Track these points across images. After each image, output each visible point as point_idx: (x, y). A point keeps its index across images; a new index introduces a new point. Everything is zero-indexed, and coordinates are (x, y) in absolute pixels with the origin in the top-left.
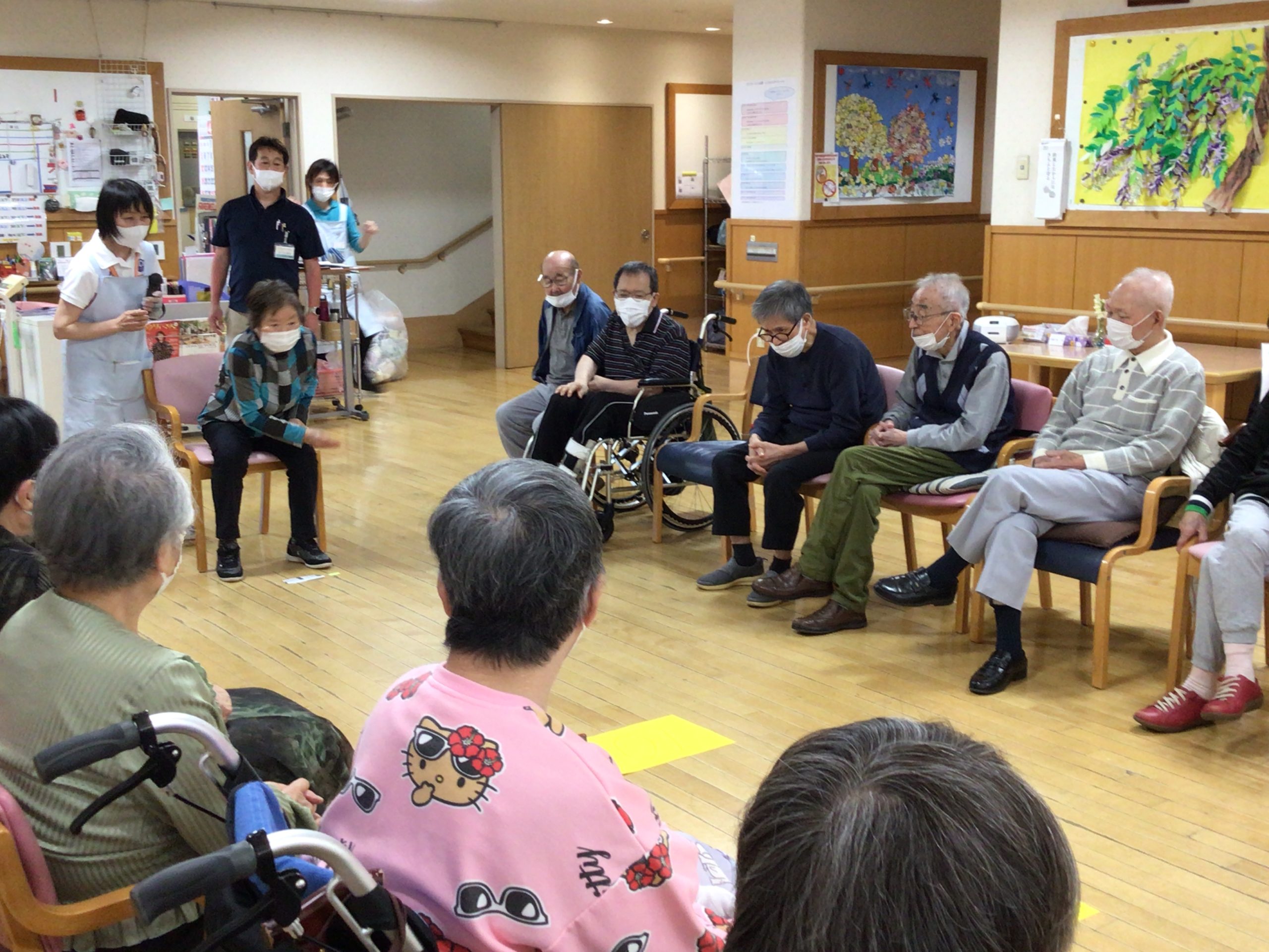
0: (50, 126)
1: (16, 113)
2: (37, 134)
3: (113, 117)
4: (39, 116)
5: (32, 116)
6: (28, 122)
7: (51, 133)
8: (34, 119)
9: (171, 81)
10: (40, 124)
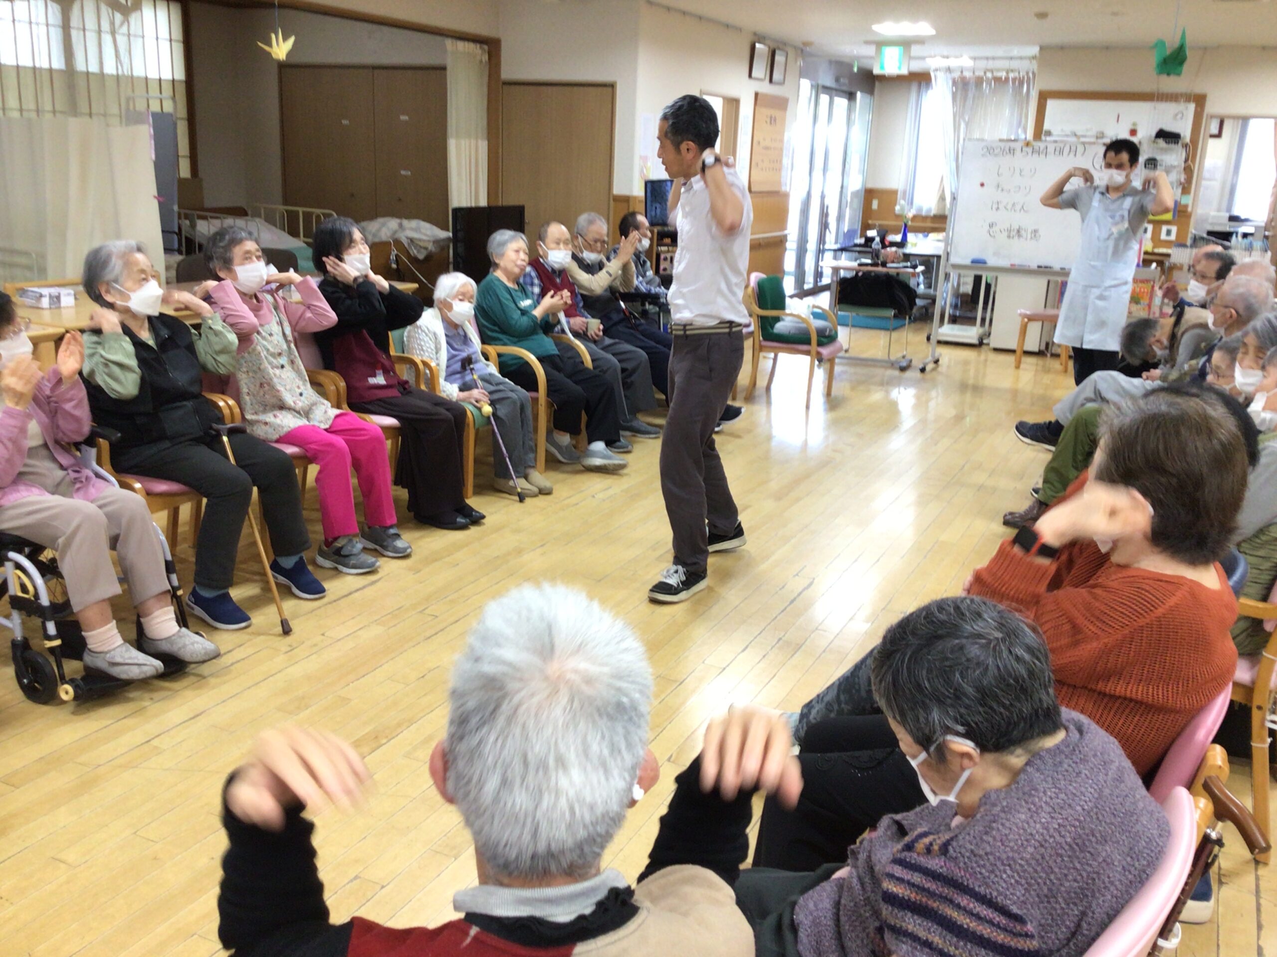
1: (1087, 130)
3: (1154, 134)
4: (1103, 133)
6: (1093, 137)
9: (1210, 108)
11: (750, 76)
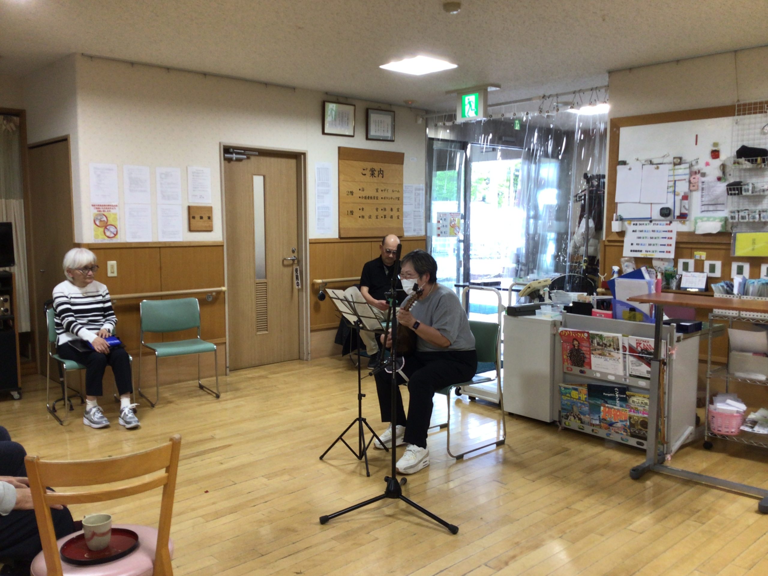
0: (687, 165)
1: (662, 157)
2: (677, 172)
3: (735, 154)
4: (681, 158)
5: (674, 158)
6: (670, 163)
7: (687, 171)
8: (675, 160)
10: (680, 164)
11: (324, 133)
